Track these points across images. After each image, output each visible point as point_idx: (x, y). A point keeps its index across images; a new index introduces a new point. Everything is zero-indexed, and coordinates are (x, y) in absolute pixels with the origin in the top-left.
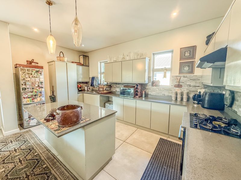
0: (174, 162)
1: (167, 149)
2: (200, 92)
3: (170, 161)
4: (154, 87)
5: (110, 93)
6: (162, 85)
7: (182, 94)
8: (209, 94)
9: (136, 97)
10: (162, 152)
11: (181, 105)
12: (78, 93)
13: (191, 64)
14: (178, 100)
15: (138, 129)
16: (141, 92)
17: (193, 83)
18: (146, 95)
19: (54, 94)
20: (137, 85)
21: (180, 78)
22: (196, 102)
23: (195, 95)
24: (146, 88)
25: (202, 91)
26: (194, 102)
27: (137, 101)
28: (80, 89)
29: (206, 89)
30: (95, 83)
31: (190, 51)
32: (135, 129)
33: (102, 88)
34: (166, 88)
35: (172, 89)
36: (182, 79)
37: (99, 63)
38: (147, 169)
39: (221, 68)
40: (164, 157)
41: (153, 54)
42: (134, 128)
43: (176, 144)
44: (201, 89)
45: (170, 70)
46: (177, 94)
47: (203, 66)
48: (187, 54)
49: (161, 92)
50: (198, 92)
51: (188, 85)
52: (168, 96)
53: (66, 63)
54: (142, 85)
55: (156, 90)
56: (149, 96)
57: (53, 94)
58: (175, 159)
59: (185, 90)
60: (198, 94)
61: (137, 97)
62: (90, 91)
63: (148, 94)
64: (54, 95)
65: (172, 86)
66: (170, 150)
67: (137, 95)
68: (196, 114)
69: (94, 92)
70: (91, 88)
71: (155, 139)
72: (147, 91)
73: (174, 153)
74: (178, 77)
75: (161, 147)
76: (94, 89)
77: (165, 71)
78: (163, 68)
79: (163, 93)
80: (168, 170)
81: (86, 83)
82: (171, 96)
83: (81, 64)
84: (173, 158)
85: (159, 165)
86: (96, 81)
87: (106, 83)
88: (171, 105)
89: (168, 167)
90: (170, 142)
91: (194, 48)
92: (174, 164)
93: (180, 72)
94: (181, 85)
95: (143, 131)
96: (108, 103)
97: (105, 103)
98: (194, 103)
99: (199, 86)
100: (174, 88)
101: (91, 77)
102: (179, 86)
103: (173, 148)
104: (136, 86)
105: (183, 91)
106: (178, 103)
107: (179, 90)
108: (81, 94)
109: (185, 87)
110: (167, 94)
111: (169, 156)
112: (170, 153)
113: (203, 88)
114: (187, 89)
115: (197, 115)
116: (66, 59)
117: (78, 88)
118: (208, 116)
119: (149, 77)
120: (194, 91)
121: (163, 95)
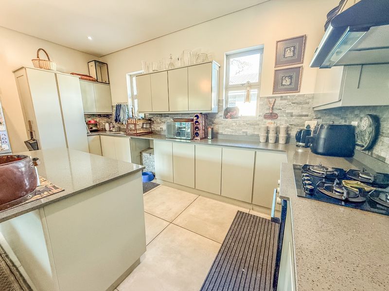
0: (261, 257)
1: (248, 231)
2: (308, 126)
3: (253, 255)
4: (229, 120)
5: (151, 133)
6: (243, 115)
7: (277, 131)
8: (328, 127)
9: (196, 138)
10: (239, 238)
11: (275, 150)
12: (88, 136)
13: (295, 73)
14: (270, 141)
15: (200, 197)
16: (204, 130)
17: (296, 111)
18: (215, 136)
19: (34, 138)
20: (197, 116)
21: (275, 101)
22: (301, 144)
23: (300, 132)
24: (215, 122)
25: (313, 124)
26: (298, 143)
27: (198, 146)
28: (94, 128)
29: (319, 120)
30: (122, 117)
31: (294, 47)
32: (195, 196)
33: (133, 124)
34: (249, 120)
35: (260, 123)
36: (278, 101)
37: (128, 78)
38: (209, 279)
39: (363, 65)
40: (242, 249)
41: (227, 56)
42: (192, 195)
43: (264, 222)
44: (311, 120)
45: (258, 86)
46: (268, 132)
47: (325, 63)
48: (289, 54)
49: (241, 128)
50: (306, 126)
51: (288, 113)
52: (253, 135)
53: (56, 74)
54: (207, 116)
55: (232, 126)
56: (220, 137)
57: (32, 137)
58: (263, 250)
59: (282, 122)
60: (305, 128)
61: (198, 138)
62: (114, 130)
63: (217, 133)
64: (34, 140)
65: (259, 116)
66: (254, 234)
67: (197, 134)
68: (306, 166)
69: (121, 132)
70: (116, 125)
71: (229, 213)
72: (216, 127)
73: (261, 238)
74: (271, 100)
75: (238, 229)
76: (122, 127)
77: (248, 89)
78: (245, 84)
79: (243, 130)
80: (249, 276)
81: (107, 116)
82: (258, 136)
83: (91, 78)
84: (258, 250)
85: (233, 267)
86: (124, 112)
87: (142, 115)
88: (256, 150)
89: (250, 270)
90: (255, 218)
91: (302, 40)
92: (261, 262)
93: (275, 90)
94: (277, 114)
95: (208, 199)
96: (147, 152)
97: (141, 153)
98: (297, 146)
99: (307, 116)
100: (264, 120)
101: (114, 104)
102: (272, 116)
103: (259, 229)
104: (195, 118)
105: (278, 125)
106: (270, 147)
107: (271, 124)
108: (95, 137)
109: (282, 118)
110: (250, 131)
111: (251, 247)
112: (253, 240)
113: (315, 117)
114: (286, 121)
115: (308, 167)
116: (54, 66)
117: (91, 126)
118: (330, 169)
119: (219, 101)
120: (298, 125)
121: (245, 134)
